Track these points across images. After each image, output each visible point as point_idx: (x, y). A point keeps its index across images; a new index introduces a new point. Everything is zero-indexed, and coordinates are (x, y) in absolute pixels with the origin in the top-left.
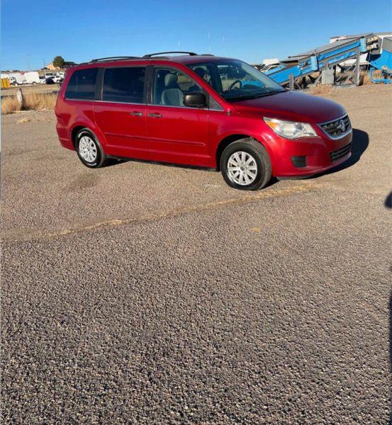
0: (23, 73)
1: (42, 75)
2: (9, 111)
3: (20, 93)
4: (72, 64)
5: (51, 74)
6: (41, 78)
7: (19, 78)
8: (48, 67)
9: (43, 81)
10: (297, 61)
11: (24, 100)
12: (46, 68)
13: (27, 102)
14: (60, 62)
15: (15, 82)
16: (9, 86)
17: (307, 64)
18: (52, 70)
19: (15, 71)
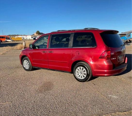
0: (26, 36)
1: (32, 37)
2: (20, 49)
3: (24, 43)
4: (42, 33)
5: (35, 37)
6: (32, 38)
7: (25, 37)
8: (34, 34)
9: (32, 39)
10: (125, 34)
11: (25, 45)
12: (34, 35)
13: (26, 46)
14: (38, 33)
15: (24, 39)
16: (22, 40)
17: (129, 36)
18: (36, 35)
19: (24, 35)
